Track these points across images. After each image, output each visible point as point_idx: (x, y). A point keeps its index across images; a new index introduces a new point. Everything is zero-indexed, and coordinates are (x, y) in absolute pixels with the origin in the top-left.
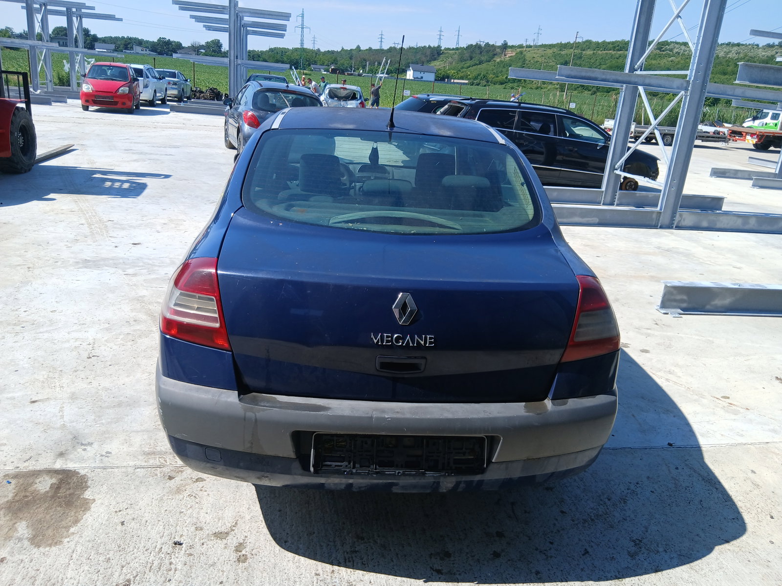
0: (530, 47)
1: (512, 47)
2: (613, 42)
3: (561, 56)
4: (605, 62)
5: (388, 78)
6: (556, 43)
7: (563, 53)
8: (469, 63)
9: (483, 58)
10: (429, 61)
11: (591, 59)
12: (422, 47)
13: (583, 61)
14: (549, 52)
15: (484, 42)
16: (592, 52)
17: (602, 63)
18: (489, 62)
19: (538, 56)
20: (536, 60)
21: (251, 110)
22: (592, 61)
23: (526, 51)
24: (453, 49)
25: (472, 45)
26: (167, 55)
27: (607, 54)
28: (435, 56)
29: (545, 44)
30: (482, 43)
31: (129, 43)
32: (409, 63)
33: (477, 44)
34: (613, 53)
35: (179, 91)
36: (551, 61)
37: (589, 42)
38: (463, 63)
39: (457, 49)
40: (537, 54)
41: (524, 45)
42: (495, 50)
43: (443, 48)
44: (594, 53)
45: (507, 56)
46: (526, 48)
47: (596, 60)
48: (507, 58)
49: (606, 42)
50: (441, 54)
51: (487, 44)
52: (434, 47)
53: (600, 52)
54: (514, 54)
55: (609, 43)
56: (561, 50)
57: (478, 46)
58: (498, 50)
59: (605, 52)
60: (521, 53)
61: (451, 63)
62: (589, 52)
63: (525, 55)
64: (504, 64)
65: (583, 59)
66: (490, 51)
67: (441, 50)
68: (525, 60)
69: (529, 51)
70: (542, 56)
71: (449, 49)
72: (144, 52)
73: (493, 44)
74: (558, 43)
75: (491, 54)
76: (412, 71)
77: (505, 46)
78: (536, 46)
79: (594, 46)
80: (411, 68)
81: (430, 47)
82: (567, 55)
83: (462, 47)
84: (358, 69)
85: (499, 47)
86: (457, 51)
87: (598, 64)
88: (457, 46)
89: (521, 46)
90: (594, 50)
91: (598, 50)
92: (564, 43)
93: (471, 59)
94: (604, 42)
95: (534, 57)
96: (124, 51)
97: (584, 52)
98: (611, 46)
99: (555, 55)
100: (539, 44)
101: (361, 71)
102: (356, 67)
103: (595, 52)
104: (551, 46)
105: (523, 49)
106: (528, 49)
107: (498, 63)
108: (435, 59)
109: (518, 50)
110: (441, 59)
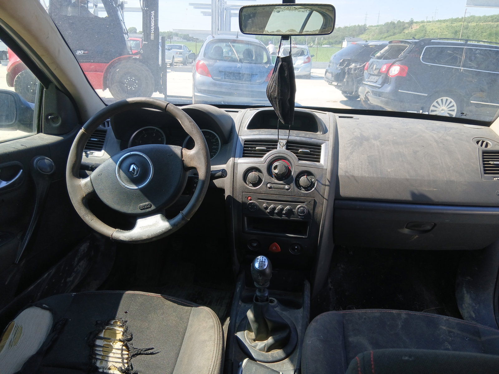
0: (430, 22)
1: (416, 23)
2: (491, 16)
3: (452, 27)
4: (486, 31)
5: (330, 47)
6: (448, 19)
7: (453, 25)
8: (386, 35)
9: (396, 31)
10: (358, 35)
11: (474, 29)
12: (354, 26)
13: (469, 30)
14: (444, 25)
15: (396, 20)
16: (475, 24)
17: (483, 32)
18: (400, 33)
19: (435, 28)
20: (434, 31)
21: (203, 59)
22: (476, 30)
23: (427, 25)
24: (375, 26)
25: (388, 23)
26: (193, 41)
27: (487, 25)
28: (362, 32)
29: (441, 20)
30: (395, 21)
31: (171, 35)
32: (344, 37)
33: (392, 22)
34: (492, 24)
35: (183, 59)
36: (445, 31)
37: (474, 17)
38: (382, 35)
39: (378, 26)
40: (435, 26)
41: (425, 21)
42: (404, 25)
43: (367, 26)
44: (477, 25)
45: (413, 29)
46: (427, 22)
47: (479, 29)
48: (413, 30)
49: (486, 16)
50: (367, 30)
51: (399, 22)
52: (362, 26)
53: (481, 24)
54: (418, 27)
55: (488, 17)
56: (452, 23)
57: (393, 24)
58: (407, 25)
59: (485, 23)
60: (423, 26)
61: (373, 35)
62: (474, 24)
63: (426, 28)
64: (411, 35)
65: (469, 29)
66: (401, 26)
67: (367, 27)
68: (426, 31)
69: (429, 25)
70: (439, 28)
71: (372, 26)
72: (179, 40)
73: (403, 21)
74: (450, 19)
75: (402, 28)
76: (346, 42)
77: (411, 23)
78: (434, 22)
79: (477, 19)
80: (345, 40)
81: (359, 26)
82: (456, 26)
83: (381, 24)
84: (310, 43)
85: (407, 23)
86: (378, 28)
87: (480, 32)
88: (378, 24)
89: (422, 22)
90: (477, 22)
91: (480, 22)
92: (454, 18)
93: (387, 32)
94: (484, 17)
95: (432, 29)
96: (168, 40)
97: (469, 24)
98: (490, 19)
99: (447, 27)
100: (436, 20)
101: (312, 44)
102: (308, 42)
103: (478, 23)
104: (445, 21)
105: (424, 24)
106: (428, 24)
107: (407, 34)
108: (362, 34)
109: (421, 24)
110: (367, 33)
